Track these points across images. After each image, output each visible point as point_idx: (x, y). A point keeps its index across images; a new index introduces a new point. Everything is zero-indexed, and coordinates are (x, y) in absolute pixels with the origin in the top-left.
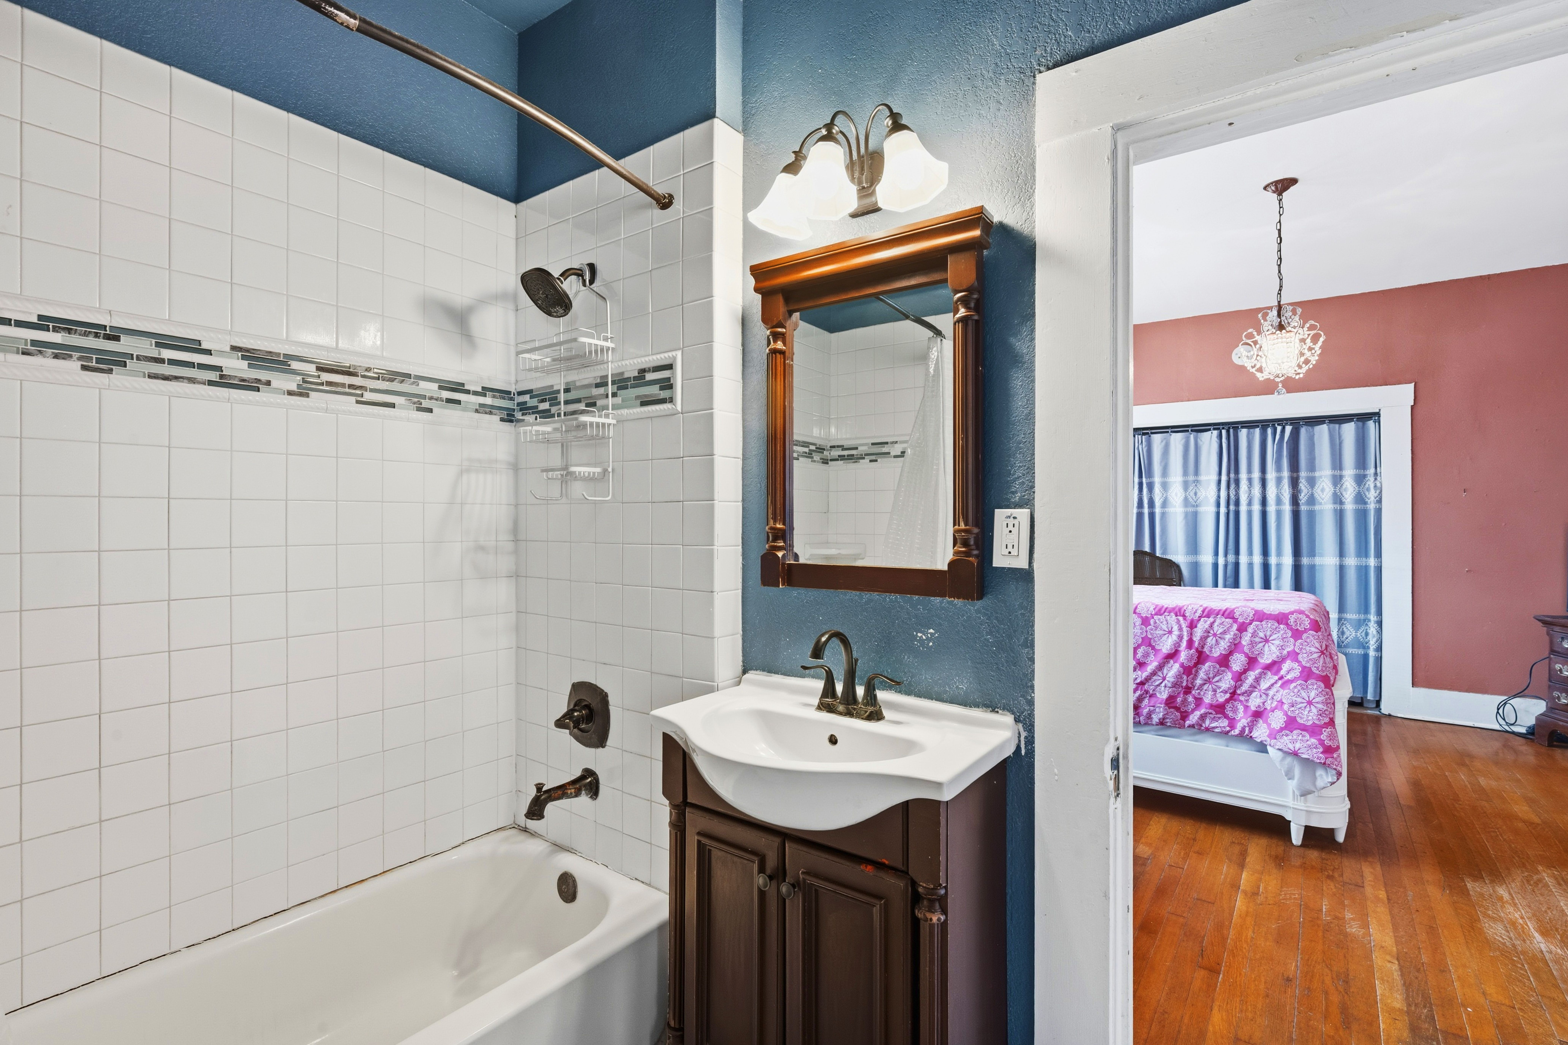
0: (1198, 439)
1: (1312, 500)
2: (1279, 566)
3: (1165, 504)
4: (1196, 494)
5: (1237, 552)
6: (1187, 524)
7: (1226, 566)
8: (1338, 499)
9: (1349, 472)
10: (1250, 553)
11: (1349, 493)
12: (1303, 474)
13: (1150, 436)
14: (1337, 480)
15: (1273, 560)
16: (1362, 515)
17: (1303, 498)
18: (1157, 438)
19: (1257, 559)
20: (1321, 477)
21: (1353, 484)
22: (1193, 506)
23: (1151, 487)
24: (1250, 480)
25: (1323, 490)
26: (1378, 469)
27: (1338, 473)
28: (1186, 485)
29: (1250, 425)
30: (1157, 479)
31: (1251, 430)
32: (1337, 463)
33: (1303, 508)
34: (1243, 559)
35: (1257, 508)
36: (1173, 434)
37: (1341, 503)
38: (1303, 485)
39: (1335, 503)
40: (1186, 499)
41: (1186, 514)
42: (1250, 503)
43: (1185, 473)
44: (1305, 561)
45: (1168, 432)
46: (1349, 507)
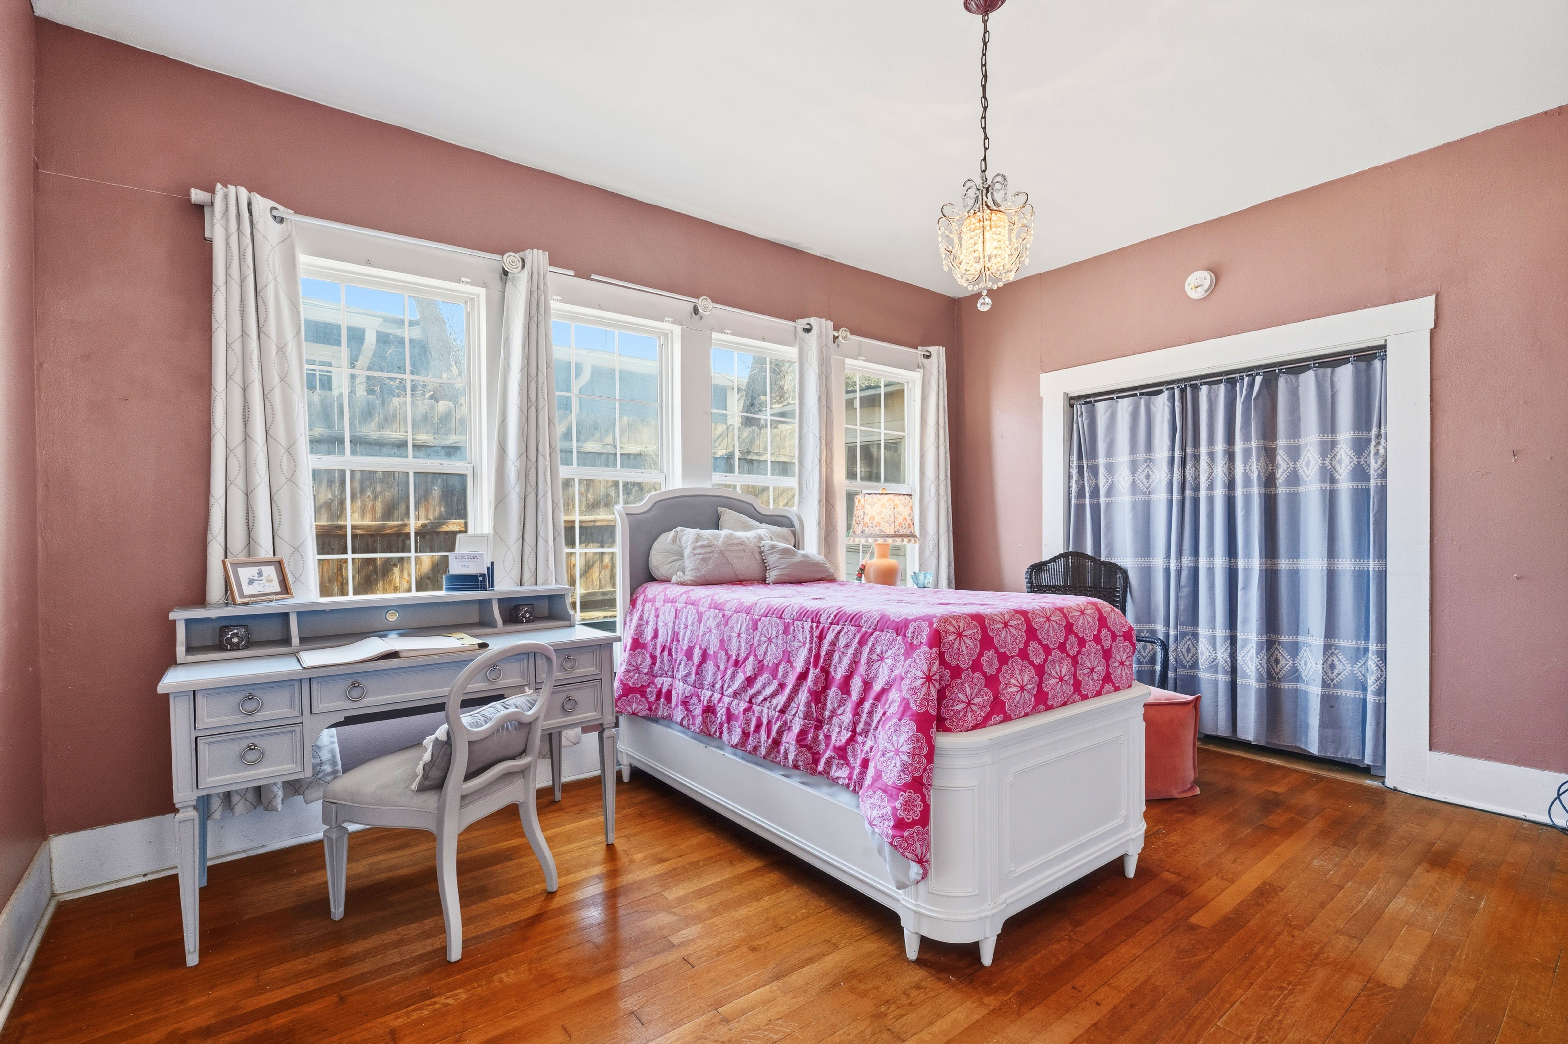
0: (1152, 406)
1: (1294, 479)
2: (1247, 571)
3: (1110, 492)
4: (1148, 477)
5: (1196, 553)
6: (1135, 516)
7: (1179, 571)
8: (1329, 476)
9: (1345, 435)
11: (1343, 465)
12: (1282, 442)
13: (1094, 405)
14: (1328, 448)
15: (1241, 564)
16: (1361, 498)
17: (1281, 476)
18: (1102, 406)
19: (1220, 562)
20: (1306, 445)
21: (1350, 452)
22: (1145, 493)
23: (1094, 470)
24: (1211, 455)
25: (1308, 464)
26: (1383, 427)
27: (1329, 438)
28: (1134, 467)
29: (1211, 379)
30: (1101, 461)
31: (1214, 387)
32: (1328, 424)
33: (1282, 490)
34: (1203, 563)
35: (1219, 492)
36: (1120, 400)
37: (1333, 480)
38: (1282, 458)
39: (1323, 481)
40: (1134, 484)
41: (1134, 504)
42: (1211, 487)
43: (1133, 450)
44: (1283, 564)
45: (1113, 398)
46: (1345, 486)
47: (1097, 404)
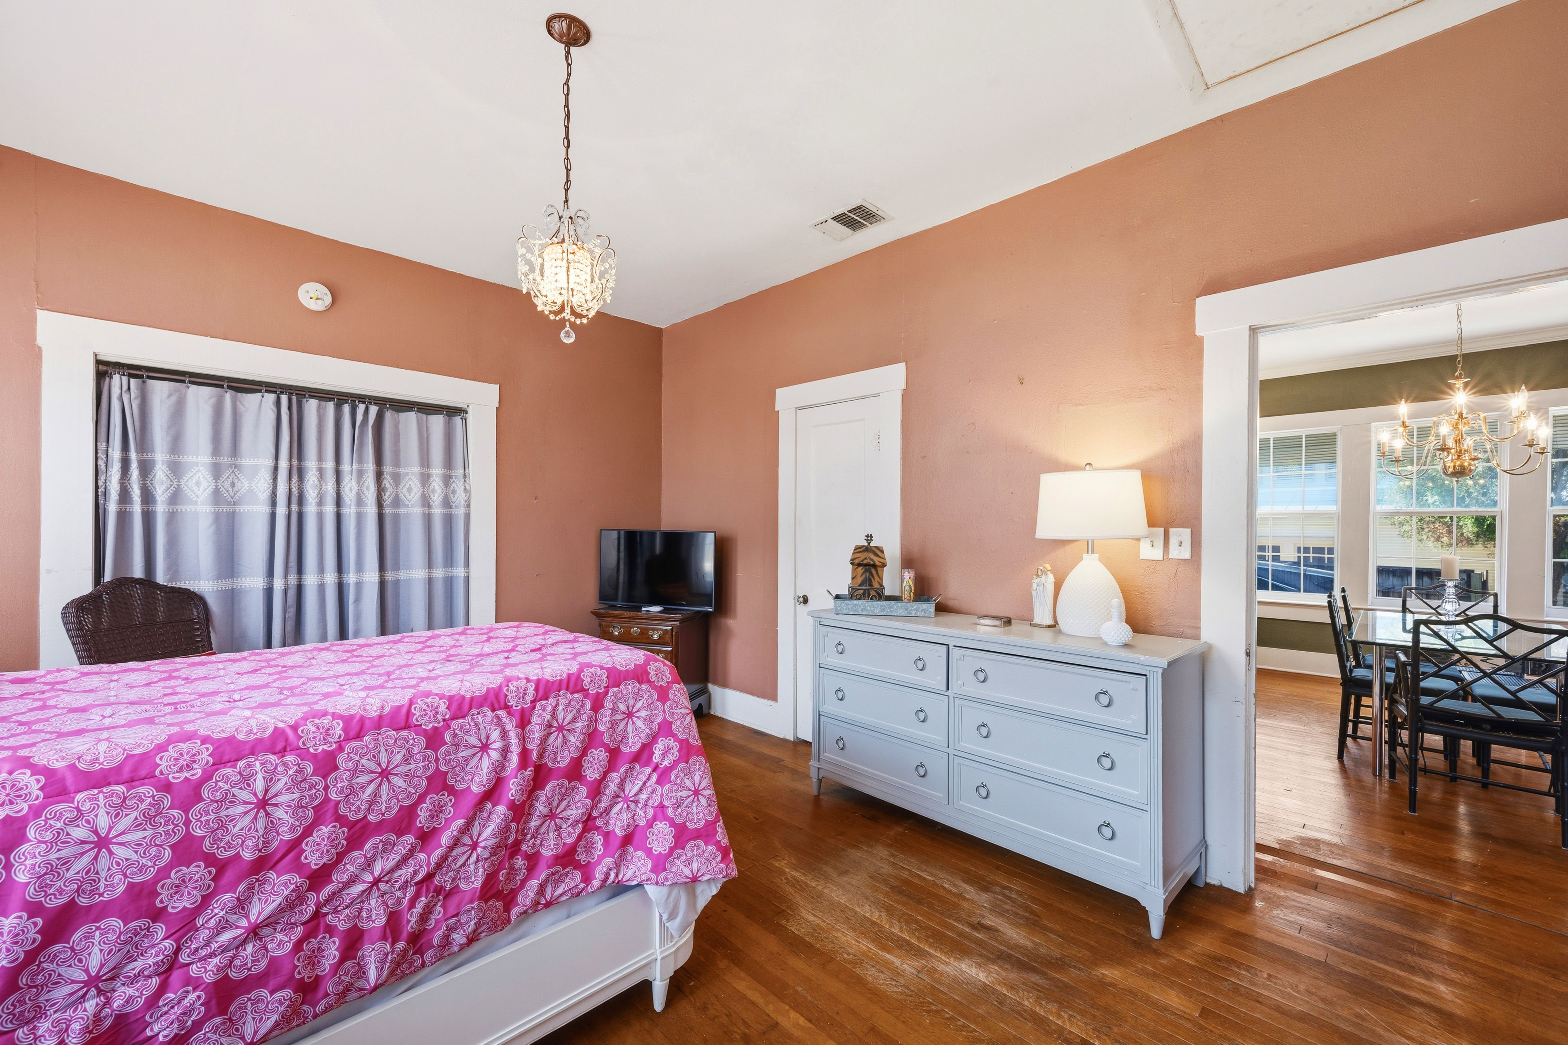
0: (238, 403)
1: (397, 502)
2: (359, 585)
3: (175, 498)
4: (233, 485)
5: (300, 571)
6: (218, 531)
7: (286, 591)
8: (426, 502)
9: (437, 471)
10: (321, 570)
11: (437, 495)
12: (387, 469)
13: (144, 382)
14: (425, 479)
15: (351, 578)
16: (449, 520)
17: (388, 498)
18: (160, 389)
19: (331, 578)
20: (407, 474)
21: (441, 485)
22: (229, 503)
23: (146, 468)
24: (321, 471)
25: (410, 490)
26: (467, 470)
27: (426, 471)
28: (217, 471)
29: (322, 395)
30: (160, 456)
31: (323, 403)
32: (425, 459)
33: (388, 511)
34: (311, 580)
35: (329, 509)
36: (193, 387)
37: (429, 506)
38: (387, 482)
39: (423, 506)
40: (217, 492)
41: (217, 516)
42: (320, 503)
43: (216, 450)
44: (390, 576)
45: (183, 382)
46: (437, 511)
47: (150, 381)
